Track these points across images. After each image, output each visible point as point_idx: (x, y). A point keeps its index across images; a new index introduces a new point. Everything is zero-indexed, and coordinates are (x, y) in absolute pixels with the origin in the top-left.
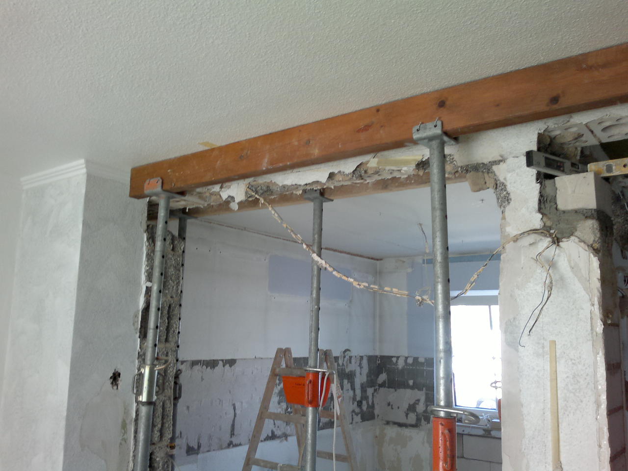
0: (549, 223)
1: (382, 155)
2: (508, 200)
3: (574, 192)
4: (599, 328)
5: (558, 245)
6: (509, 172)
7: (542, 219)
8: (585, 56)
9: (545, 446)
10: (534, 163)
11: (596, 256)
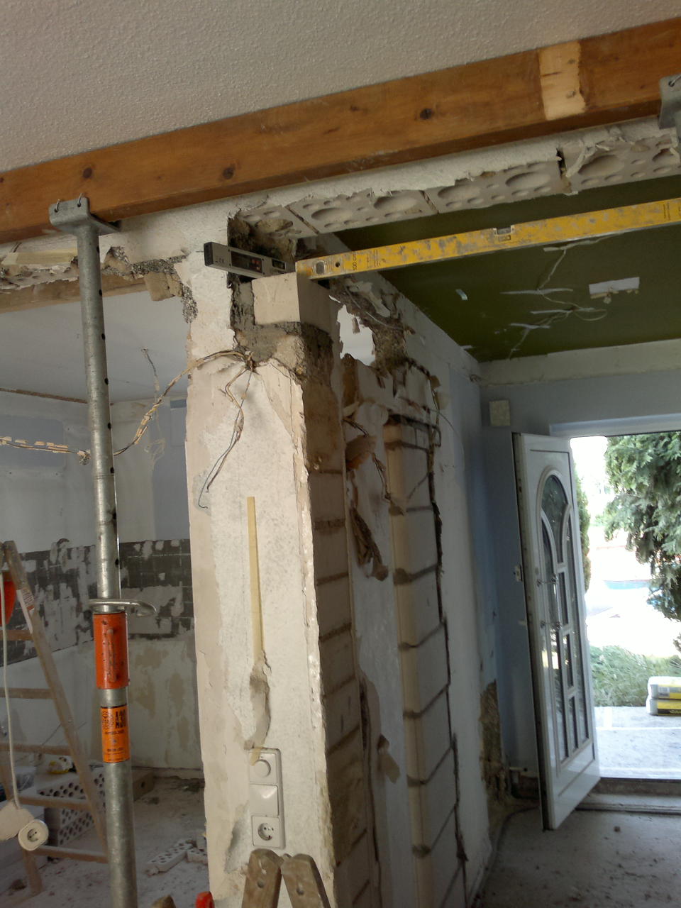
0: (243, 343)
1: (25, 248)
2: (194, 312)
3: (274, 299)
4: (304, 475)
5: (254, 371)
6: (194, 272)
7: (235, 337)
8: (265, 113)
9: (246, 634)
10: (214, 259)
11: (299, 384)
